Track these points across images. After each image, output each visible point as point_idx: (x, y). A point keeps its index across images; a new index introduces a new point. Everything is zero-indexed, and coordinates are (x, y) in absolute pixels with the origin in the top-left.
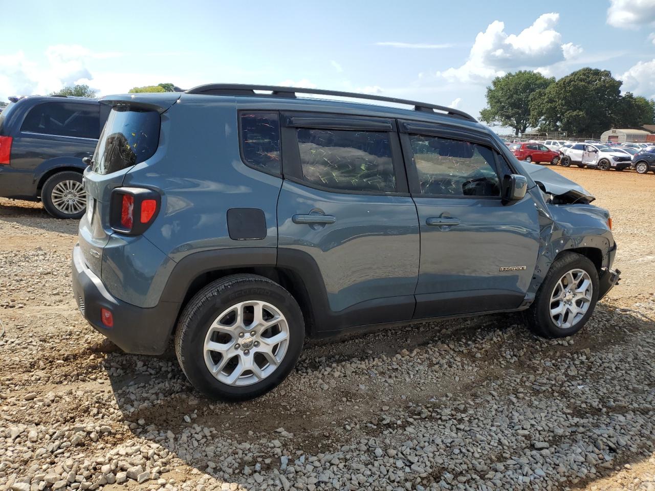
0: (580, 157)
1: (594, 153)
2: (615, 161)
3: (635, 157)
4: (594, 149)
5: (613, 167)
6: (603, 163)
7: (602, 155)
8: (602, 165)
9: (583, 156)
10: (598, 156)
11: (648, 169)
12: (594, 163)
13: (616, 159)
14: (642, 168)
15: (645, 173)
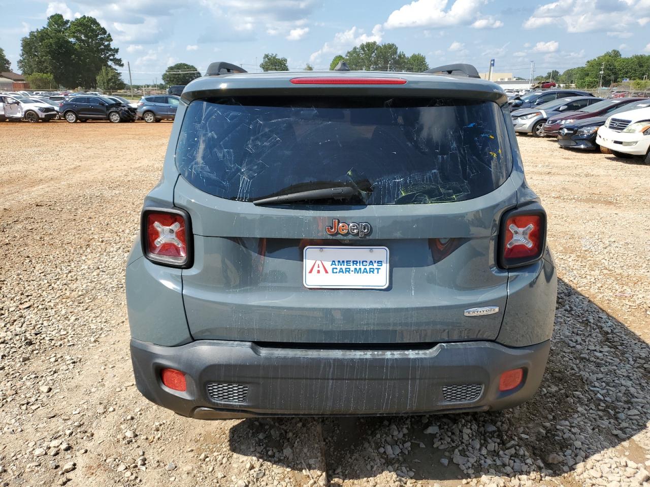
0: (2, 111)
1: (16, 105)
2: (42, 112)
3: (61, 107)
4: (14, 101)
5: (41, 119)
6: (30, 115)
7: (26, 107)
8: (29, 118)
9: (4, 108)
10: (22, 109)
11: (77, 118)
12: (19, 115)
13: (42, 110)
14: (71, 117)
15: (75, 122)
